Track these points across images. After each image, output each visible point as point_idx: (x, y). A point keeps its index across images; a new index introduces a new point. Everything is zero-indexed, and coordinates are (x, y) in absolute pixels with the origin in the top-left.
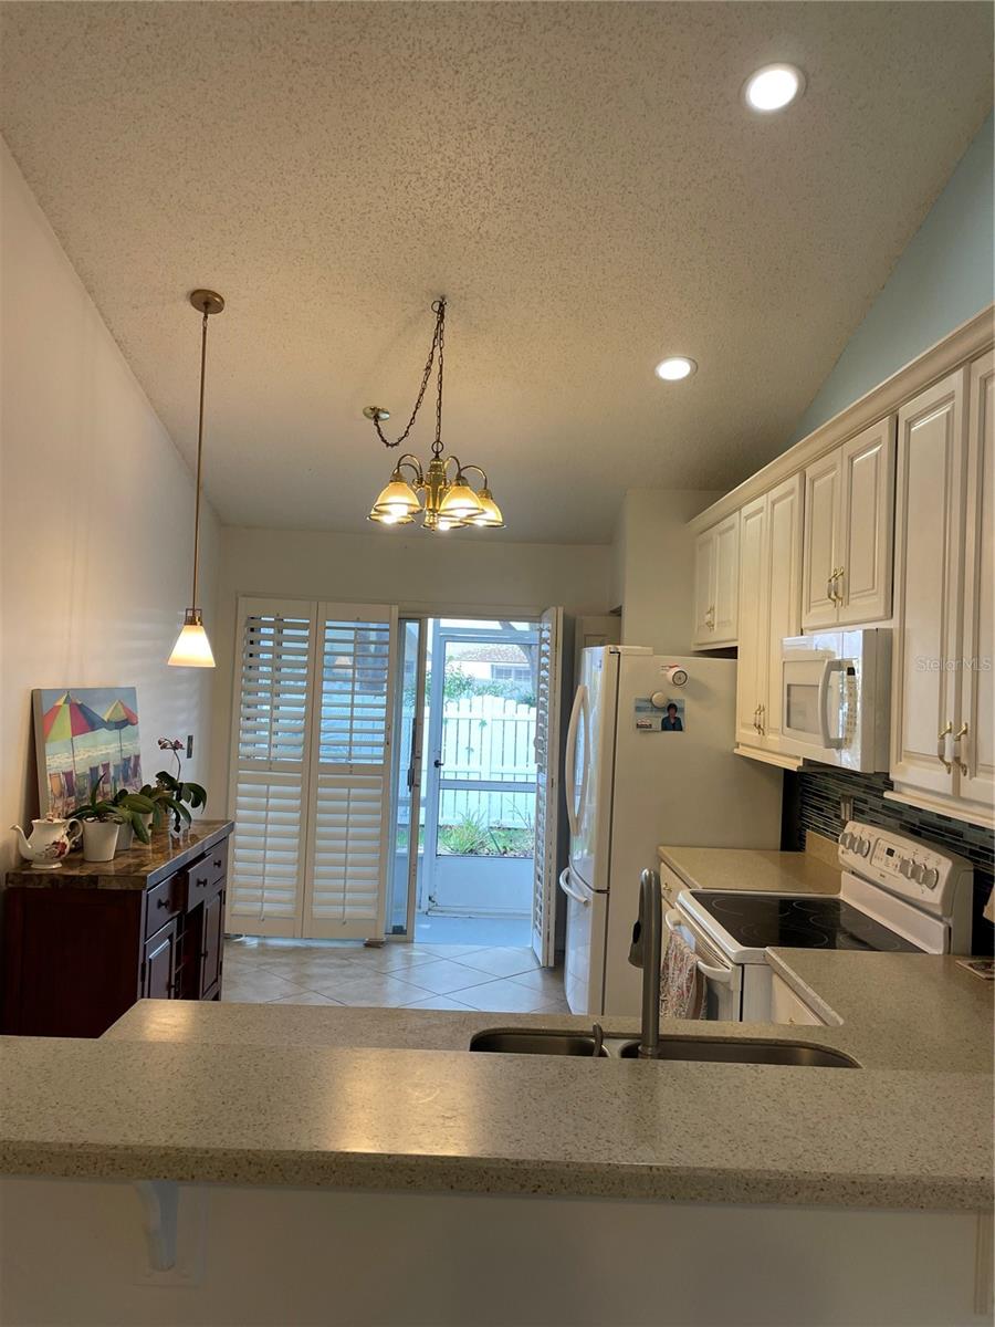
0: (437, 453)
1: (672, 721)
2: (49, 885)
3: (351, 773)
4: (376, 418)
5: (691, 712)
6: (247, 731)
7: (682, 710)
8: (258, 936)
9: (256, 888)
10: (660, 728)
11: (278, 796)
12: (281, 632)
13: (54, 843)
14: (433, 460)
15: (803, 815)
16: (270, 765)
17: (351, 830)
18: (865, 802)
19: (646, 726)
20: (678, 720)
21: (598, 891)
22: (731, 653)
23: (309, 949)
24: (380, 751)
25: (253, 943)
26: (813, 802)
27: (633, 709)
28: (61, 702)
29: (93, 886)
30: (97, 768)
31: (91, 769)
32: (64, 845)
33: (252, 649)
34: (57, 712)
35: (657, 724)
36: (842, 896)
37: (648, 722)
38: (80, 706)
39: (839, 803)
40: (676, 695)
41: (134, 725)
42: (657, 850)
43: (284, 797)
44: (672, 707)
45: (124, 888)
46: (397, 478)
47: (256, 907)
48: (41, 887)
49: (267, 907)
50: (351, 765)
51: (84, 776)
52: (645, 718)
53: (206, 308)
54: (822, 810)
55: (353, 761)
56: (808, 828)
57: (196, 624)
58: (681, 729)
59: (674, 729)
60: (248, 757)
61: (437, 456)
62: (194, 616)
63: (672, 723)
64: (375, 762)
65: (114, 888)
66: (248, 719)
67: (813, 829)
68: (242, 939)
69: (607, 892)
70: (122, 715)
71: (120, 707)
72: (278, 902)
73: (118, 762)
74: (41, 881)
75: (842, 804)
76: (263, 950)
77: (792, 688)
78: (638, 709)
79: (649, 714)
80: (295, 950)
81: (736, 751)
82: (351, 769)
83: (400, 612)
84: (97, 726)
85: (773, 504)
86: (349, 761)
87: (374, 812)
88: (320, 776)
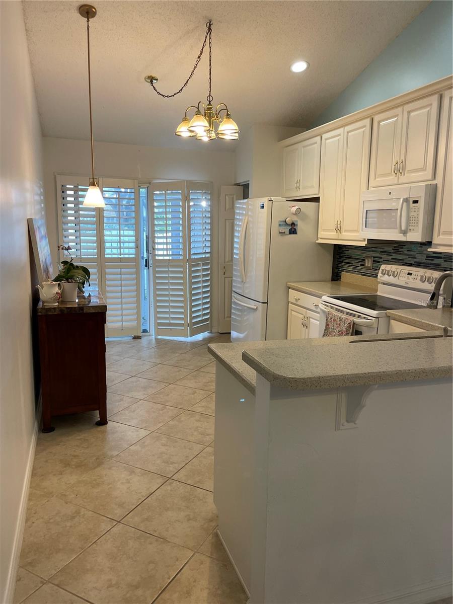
0: (210, 101)
3: (121, 262)
4: (152, 82)
5: (300, 226)
6: (66, 243)
7: (297, 225)
10: (288, 233)
12: (78, 193)
13: (56, 293)
14: (208, 105)
15: (339, 267)
16: (81, 259)
17: (123, 288)
18: (381, 258)
19: (283, 233)
20: (295, 229)
21: (263, 303)
22: (316, 200)
24: (133, 251)
26: (346, 261)
27: (278, 225)
32: (60, 294)
33: (64, 201)
35: (287, 231)
36: (379, 293)
37: (284, 231)
39: (364, 260)
40: (295, 219)
42: (287, 284)
44: (293, 224)
45: (96, 311)
48: (55, 314)
50: (121, 258)
52: (282, 229)
53: (88, 15)
54: (352, 263)
55: (122, 256)
56: (343, 271)
57: (95, 186)
58: (296, 233)
59: (294, 234)
61: (210, 103)
62: (94, 182)
63: (293, 231)
64: (131, 256)
65: (91, 312)
67: (345, 272)
69: (267, 303)
74: (55, 311)
75: (366, 260)
77: (368, 211)
78: (280, 225)
79: (284, 227)
81: (317, 242)
82: (121, 260)
85: (348, 133)
86: (119, 256)
87: (133, 279)
88: (106, 264)
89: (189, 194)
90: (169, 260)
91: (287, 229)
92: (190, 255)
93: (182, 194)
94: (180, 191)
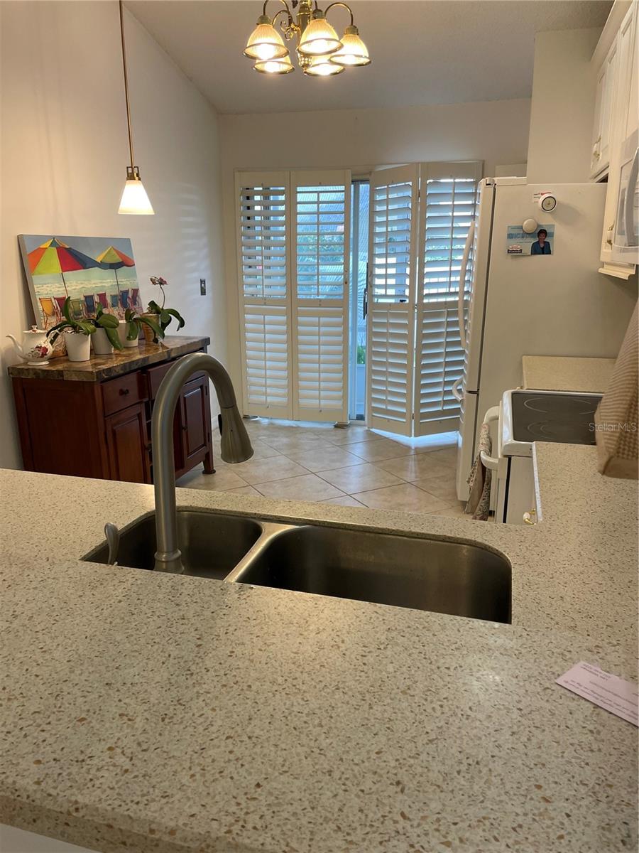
1: (542, 245)
2: (34, 376)
3: (320, 306)
5: (561, 236)
6: (250, 276)
7: (552, 234)
8: (268, 418)
9: (261, 386)
10: (530, 253)
11: (271, 323)
12: (268, 198)
13: (37, 347)
16: (265, 301)
17: (322, 348)
19: (517, 252)
20: (547, 244)
21: (470, 392)
23: (298, 428)
24: (340, 289)
25: (265, 421)
27: (507, 236)
28: (47, 245)
29: (61, 378)
30: (92, 297)
31: (85, 297)
32: (46, 349)
33: (249, 213)
34: (44, 252)
35: (527, 249)
37: (519, 248)
38: (69, 250)
40: (546, 221)
41: (131, 266)
43: (276, 323)
44: (543, 233)
45: (80, 380)
46: (263, 20)
47: (263, 398)
49: (270, 399)
50: (320, 300)
51: (78, 301)
52: (515, 244)
55: (320, 297)
57: (134, 179)
58: (549, 253)
59: (543, 253)
60: (253, 295)
62: (133, 173)
63: (542, 247)
64: (338, 297)
65: (74, 380)
66: (250, 267)
68: (256, 419)
69: (477, 393)
70: (117, 259)
71: (114, 252)
72: (276, 395)
73: (115, 292)
76: (272, 427)
78: (510, 236)
79: (520, 240)
80: (290, 428)
81: (601, 270)
82: (319, 303)
83: (353, 175)
84: (87, 266)
86: (317, 297)
87: (337, 335)
88: (299, 308)
89: (425, 186)
90: (390, 304)
91: (527, 246)
92: (421, 297)
93: (414, 187)
94: (410, 183)
